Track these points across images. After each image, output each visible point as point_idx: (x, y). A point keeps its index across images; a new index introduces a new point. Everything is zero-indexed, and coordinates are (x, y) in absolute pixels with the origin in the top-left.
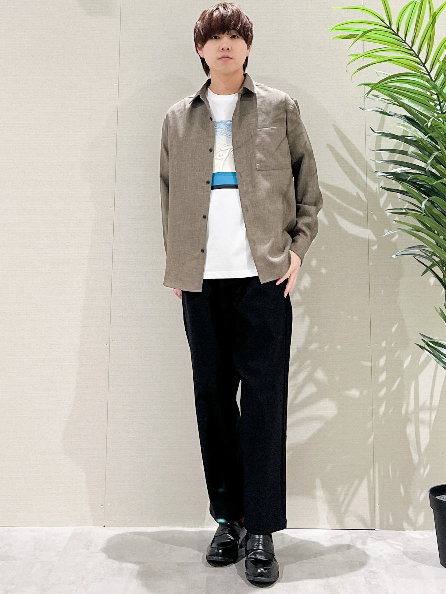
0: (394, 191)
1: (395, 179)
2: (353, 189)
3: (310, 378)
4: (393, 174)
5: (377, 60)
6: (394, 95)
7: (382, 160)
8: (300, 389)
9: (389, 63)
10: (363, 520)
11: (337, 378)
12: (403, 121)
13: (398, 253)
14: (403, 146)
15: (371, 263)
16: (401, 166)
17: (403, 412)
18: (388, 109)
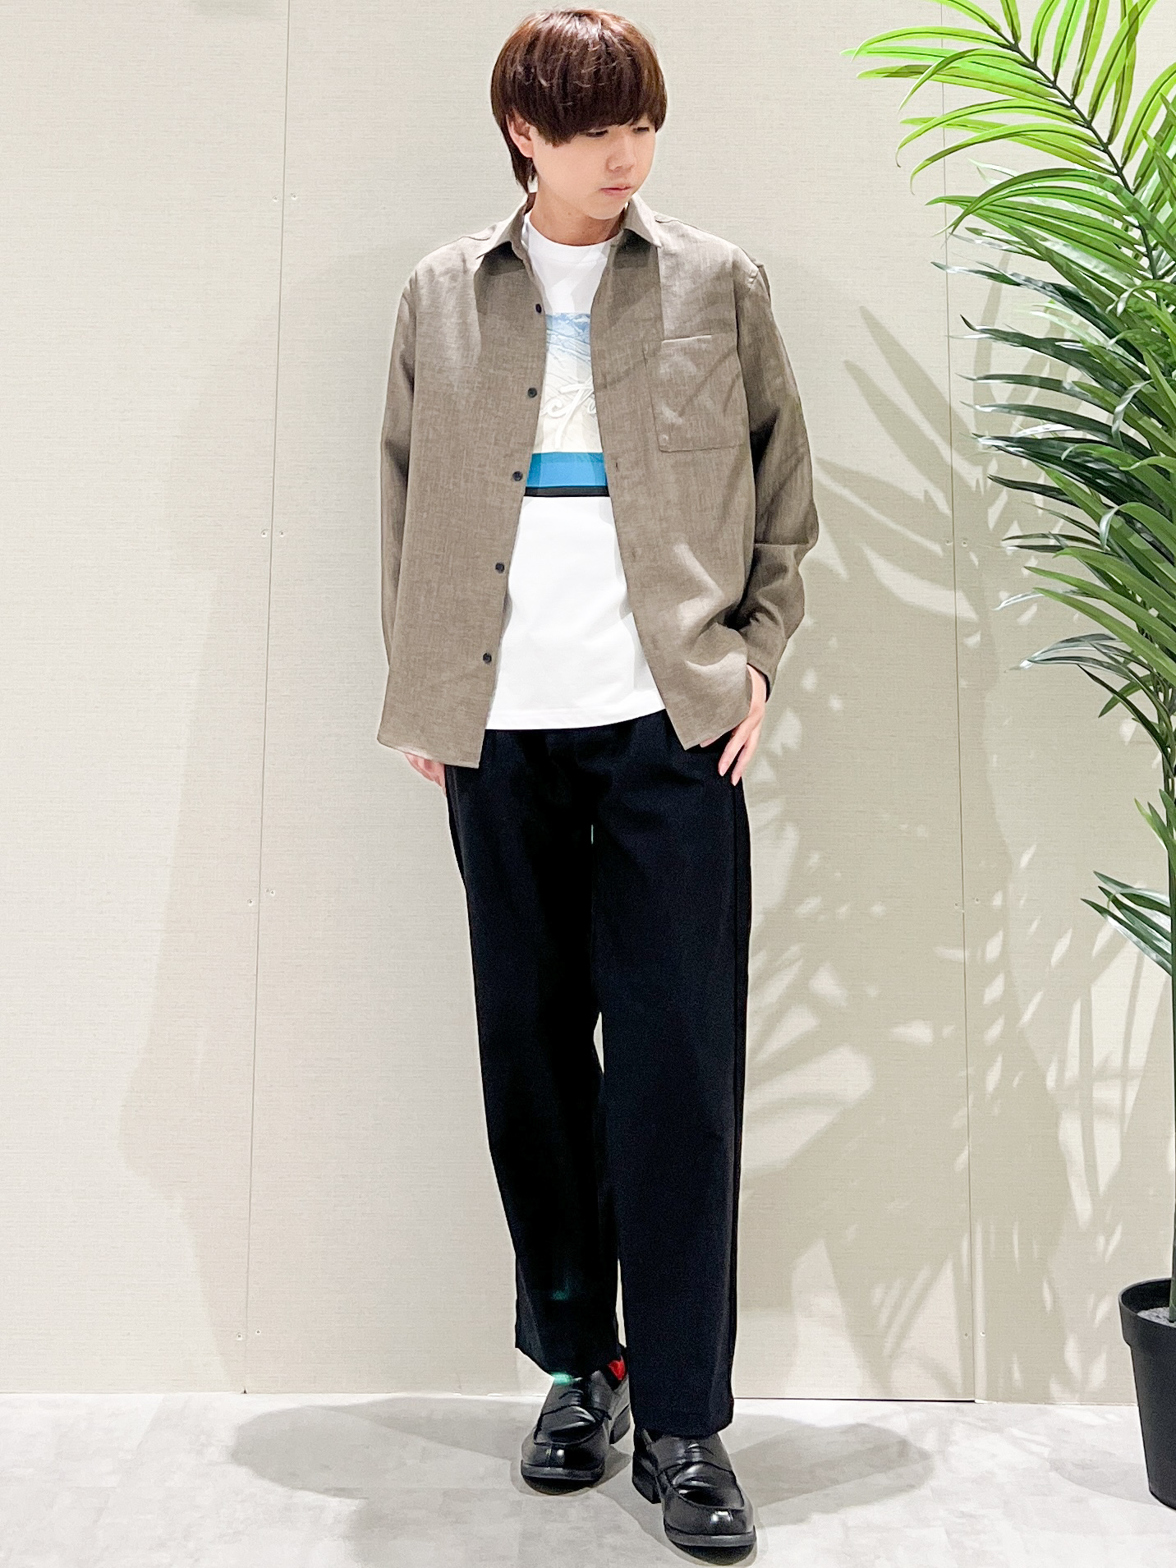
0: (1028, 488)
1: (1027, 454)
2: (915, 483)
3: (799, 994)
4: (1022, 442)
5: (979, 134)
6: (1026, 229)
7: (994, 404)
8: (775, 1019)
9: (1011, 142)
10: (941, 1376)
11: (873, 992)
12: (1050, 299)
13: (1037, 655)
14: (1049, 366)
15: (963, 683)
16: (1045, 421)
17: (1050, 1082)
18: (1009, 267)
